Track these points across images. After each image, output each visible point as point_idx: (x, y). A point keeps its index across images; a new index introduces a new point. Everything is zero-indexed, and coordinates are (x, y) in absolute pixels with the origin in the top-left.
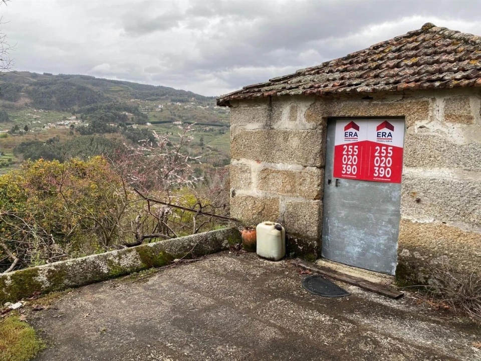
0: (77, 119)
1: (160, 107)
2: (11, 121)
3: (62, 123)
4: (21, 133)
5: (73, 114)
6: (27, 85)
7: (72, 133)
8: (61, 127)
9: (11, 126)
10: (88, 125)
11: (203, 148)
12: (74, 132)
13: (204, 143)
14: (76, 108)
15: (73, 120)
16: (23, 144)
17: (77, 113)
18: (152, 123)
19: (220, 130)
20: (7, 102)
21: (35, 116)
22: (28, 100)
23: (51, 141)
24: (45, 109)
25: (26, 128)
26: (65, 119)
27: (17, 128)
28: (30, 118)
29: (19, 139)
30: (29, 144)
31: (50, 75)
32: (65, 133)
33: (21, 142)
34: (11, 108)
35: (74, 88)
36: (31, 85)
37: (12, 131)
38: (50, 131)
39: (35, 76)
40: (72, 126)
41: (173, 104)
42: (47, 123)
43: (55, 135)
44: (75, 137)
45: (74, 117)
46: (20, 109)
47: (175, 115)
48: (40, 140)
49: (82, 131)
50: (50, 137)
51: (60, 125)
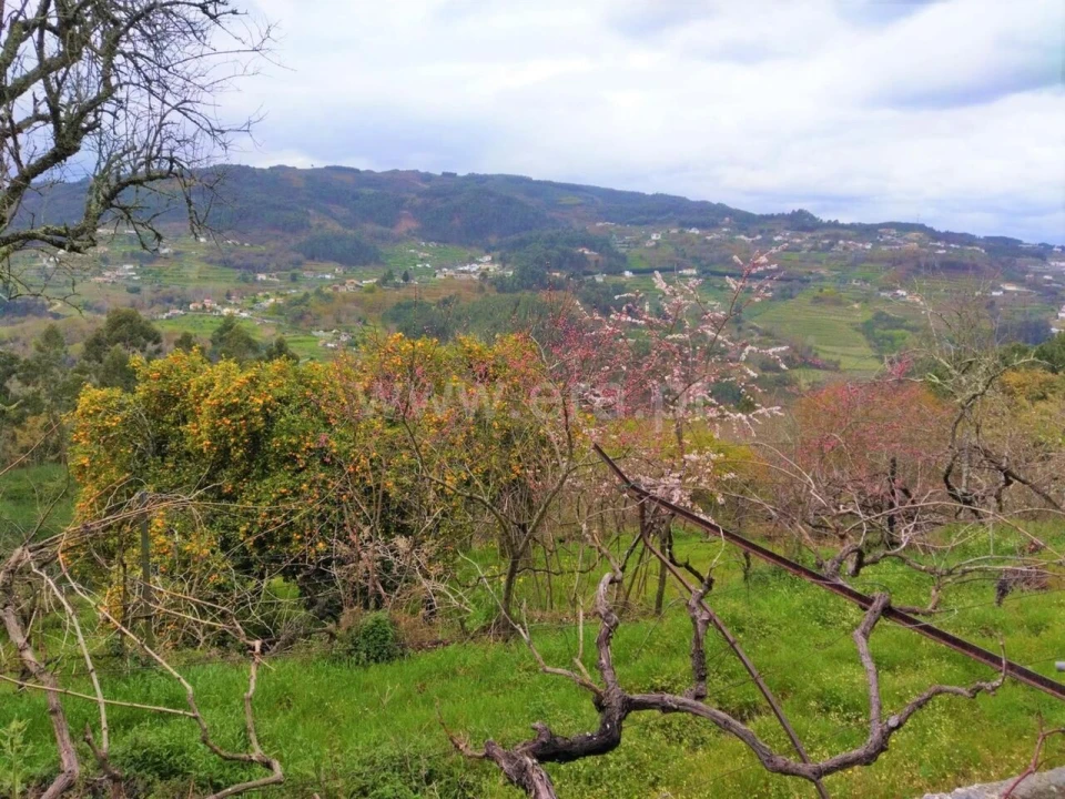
0: (492, 262)
1: (654, 237)
2: (383, 264)
3: (466, 268)
4: (397, 286)
5: (487, 252)
6: (413, 195)
7: (481, 289)
8: (465, 276)
9: (383, 271)
10: (511, 273)
11: (740, 329)
12: (486, 286)
13: (744, 316)
14: (493, 240)
15: (487, 264)
16: (399, 306)
17: (494, 249)
18: (634, 272)
19: (783, 290)
20: (379, 228)
21: (421, 255)
22: (413, 225)
23: (445, 302)
24: (440, 241)
25: (406, 277)
26: (472, 260)
27: (390, 276)
28: (413, 257)
29: (393, 296)
30: (408, 307)
31: (453, 175)
32: (469, 288)
33: (395, 301)
34: (383, 238)
35: (492, 200)
36: (420, 194)
37: (384, 281)
38: (443, 283)
39: (427, 177)
40: (484, 275)
41: (681, 232)
42: (440, 269)
43: (452, 292)
44: (487, 295)
45: (488, 258)
46: (398, 240)
47: (684, 256)
48: (427, 299)
49: (501, 285)
50: (445, 294)
51: (463, 272)
